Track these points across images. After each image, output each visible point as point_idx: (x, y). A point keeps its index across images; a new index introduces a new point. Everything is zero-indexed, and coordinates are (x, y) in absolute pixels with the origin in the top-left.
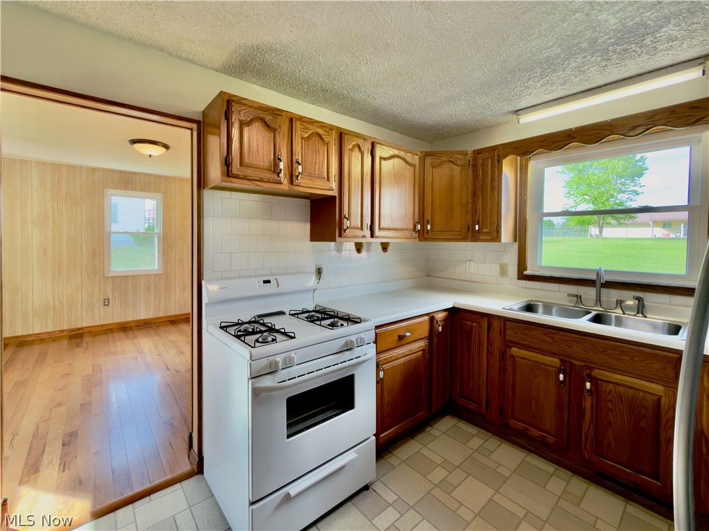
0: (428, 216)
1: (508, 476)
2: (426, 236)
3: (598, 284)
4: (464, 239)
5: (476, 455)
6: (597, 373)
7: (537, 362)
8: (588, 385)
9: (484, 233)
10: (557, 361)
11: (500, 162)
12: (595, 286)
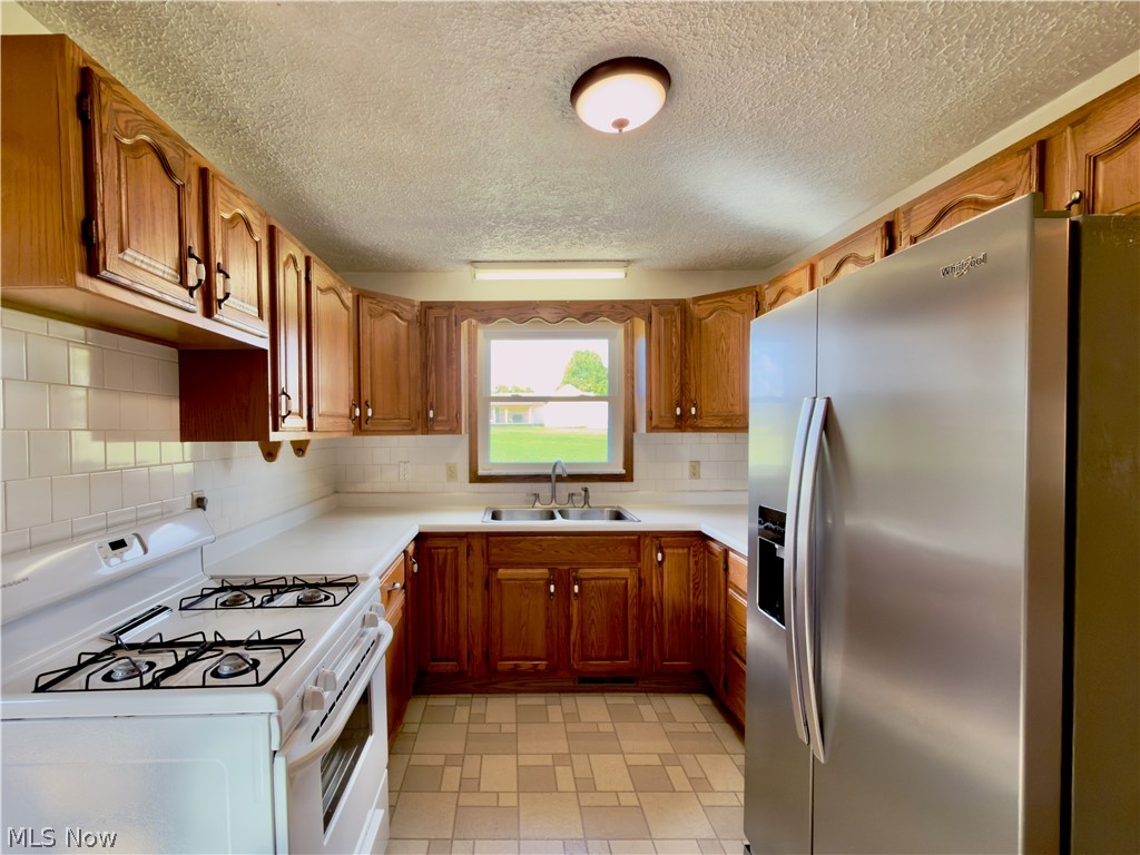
0: (366, 394)
1: (514, 731)
2: (364, 426)
3: (553, 479)
4: (413, 431)
5: (474, 728)
6: (584, 572)
7: (527, 579)
8: (576, 588)
9: (441, 421)
10: (546, 571)
11: (457, 324)
12: (550, 481)
